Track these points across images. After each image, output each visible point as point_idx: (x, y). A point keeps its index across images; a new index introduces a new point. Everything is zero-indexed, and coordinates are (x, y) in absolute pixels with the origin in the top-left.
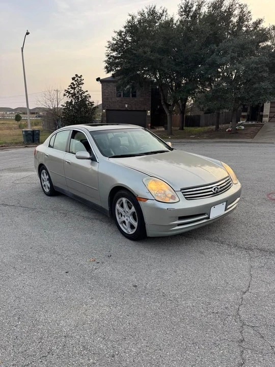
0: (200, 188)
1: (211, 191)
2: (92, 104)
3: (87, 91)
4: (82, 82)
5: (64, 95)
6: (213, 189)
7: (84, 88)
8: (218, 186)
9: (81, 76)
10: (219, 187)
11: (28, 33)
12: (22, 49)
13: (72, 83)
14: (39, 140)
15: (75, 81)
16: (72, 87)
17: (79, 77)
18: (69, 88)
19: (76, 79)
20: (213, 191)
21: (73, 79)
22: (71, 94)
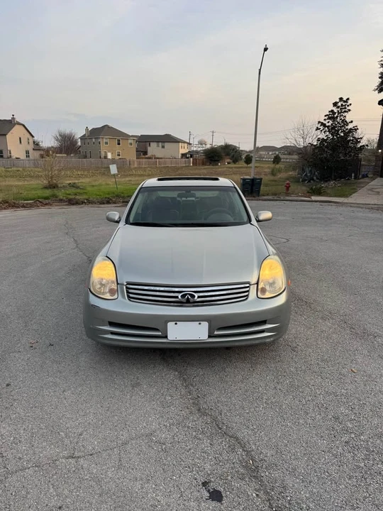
0: (158, 288)
1: (177, 297)
2: (357, 141)
3: (352, 122)
4: (348, 108)
5: (317, 129)
6: (180, 295)
7: (349, 117)
8: (195, 292)
9: (348, 99)
10: (196, 295)
11: (266, 49)
12: (260, 70)
13: (332, 111)
14: (259, 191)
15: (338, 107)
16: (332, 116)
17: (344, 102)
18: (326, 118)
19: (339, 104)
20: (180, 297)
21: (335, 104)
22: (328, 127)
